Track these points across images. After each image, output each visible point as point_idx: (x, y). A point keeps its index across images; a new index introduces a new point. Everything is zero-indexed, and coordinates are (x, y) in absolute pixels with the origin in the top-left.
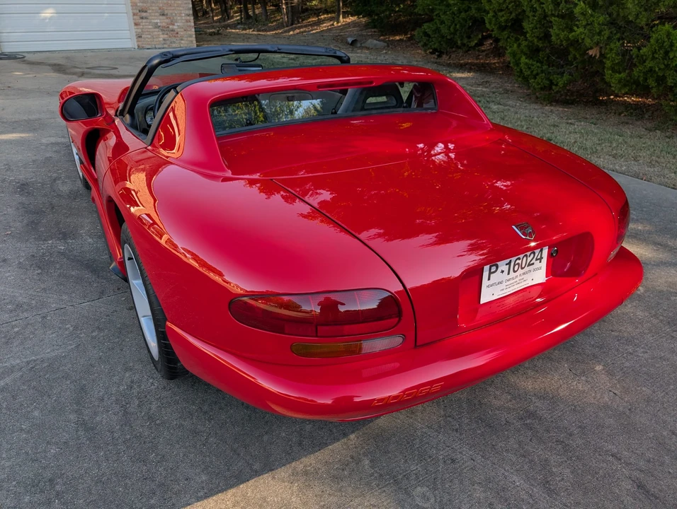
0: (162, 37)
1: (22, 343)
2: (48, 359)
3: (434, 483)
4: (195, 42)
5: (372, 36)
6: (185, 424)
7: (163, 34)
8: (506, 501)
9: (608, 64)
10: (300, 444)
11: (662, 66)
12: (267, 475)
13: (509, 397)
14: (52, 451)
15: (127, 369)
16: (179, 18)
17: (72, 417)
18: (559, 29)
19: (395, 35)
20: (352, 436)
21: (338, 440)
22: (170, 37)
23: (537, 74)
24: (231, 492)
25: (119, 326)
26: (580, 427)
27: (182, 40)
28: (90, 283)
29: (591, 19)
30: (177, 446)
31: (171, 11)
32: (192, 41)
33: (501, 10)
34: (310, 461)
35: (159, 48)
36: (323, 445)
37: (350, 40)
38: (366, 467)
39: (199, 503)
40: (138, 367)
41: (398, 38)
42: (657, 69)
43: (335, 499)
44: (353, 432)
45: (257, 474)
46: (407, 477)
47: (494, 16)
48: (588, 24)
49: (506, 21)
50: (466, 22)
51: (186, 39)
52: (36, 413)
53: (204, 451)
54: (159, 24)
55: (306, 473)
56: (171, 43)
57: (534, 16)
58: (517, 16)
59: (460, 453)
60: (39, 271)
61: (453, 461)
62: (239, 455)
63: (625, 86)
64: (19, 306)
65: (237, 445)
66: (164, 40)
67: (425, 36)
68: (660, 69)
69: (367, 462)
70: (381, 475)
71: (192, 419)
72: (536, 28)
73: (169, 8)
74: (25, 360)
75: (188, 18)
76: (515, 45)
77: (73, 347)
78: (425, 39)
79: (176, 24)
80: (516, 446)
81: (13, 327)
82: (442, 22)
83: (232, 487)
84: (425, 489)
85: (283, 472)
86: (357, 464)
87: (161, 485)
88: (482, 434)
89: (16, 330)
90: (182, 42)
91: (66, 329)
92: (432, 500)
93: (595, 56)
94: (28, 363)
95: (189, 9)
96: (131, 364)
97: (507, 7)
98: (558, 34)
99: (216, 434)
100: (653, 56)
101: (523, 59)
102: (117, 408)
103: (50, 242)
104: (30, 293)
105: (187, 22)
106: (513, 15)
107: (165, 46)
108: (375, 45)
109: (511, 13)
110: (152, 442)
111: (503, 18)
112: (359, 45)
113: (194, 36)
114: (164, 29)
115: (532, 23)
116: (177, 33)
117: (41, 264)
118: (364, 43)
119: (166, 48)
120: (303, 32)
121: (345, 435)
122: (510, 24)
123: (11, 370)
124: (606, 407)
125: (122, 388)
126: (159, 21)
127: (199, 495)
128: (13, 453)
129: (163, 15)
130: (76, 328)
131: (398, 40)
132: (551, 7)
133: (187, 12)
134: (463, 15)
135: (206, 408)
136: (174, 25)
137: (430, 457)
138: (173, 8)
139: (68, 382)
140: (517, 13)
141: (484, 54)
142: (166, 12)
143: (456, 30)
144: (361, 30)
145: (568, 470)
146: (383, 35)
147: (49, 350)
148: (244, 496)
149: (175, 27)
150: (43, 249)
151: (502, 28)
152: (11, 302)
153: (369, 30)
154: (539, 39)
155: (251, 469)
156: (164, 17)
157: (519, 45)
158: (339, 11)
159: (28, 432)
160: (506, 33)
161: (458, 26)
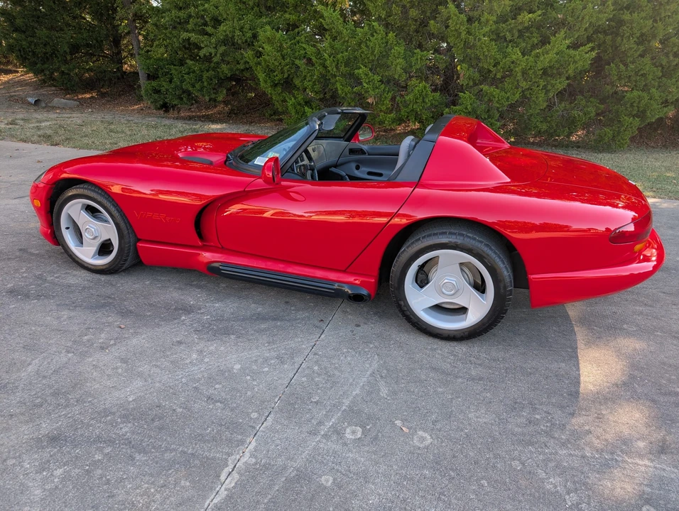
1: (341, 371)
2: (379, 368)
3: (624, 322)
5: (56, 95)
6: (512, 353)
8: (648, 315)
9: (384, 108)
10: (565, 335)
12: (578, 350)
15: (433, 350)
17: (460, 380)
19: (83, 94)
20: (574, 323)
21: (573, 327)
24: (581, 362)
25: (374, 336)
28: (293, 326)
29: (372, 78)
30: (530, 362)
33: (273, 71)
34: (580, 338)
36: (573, 331)
37: (32, 100)
38: (599, 329)
39: (581, 371)
41: (88, 96)
46: (615, 325)
48: (369, 82)
49: (280, 80)
50: (211, 80)
53: (542, 357)
55: (588, 342)
58: (289, 75)
59: (611, 309)
61: (615, 313)
62: (555, 351)
63: (393, 122)
64: (279, 358)
65: (547, 348)
69: (596, 328)
70: (607, 329)
71: (510, 350)
74: (366, 376)
76: (293, 99)
77: (376, 357)
81: (310, 368)
84: (625, 325)
86: (594, 330)
91: (349, 352)
92: (633, 327)
93: (373, 103)
97: (281, 69)
99: (531, 349)
102: (471, 365)
103: (184, 318)
104: (264, 349)
106: (286, 76)
108: (66, 104)
109: (284, 73)
111: (278, 77)
112: (44, 105)
118: (49, 102)
123: (373, 384)
125: (451, 358)
130: (352, 349)
131: (90, 98)
135: (505, 344)
137: (607, 315)
139: (419, 370)
140: (289, 73)
144: (37, 89)
146: (69, 94)
147: (368, 365)
152: (266, 359)
153: (49, 89)
159: (457, 397)
160: (279, 89)
161: (205, 84)
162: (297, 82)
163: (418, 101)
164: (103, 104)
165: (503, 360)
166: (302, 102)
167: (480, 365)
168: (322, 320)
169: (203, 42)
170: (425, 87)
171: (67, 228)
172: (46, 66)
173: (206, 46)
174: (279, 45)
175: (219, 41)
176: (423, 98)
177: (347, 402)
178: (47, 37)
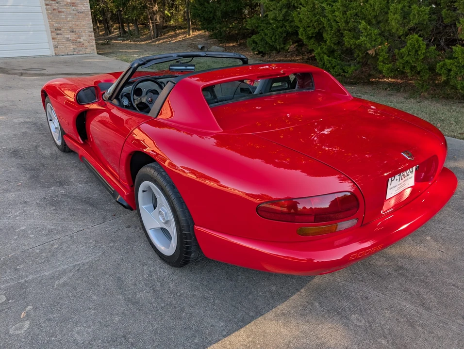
0: (72, 47)
1: (63, 255)
2: (87, 263)
3: (361, 311)
4: (96, 50)
5: (214, 44)
6: (196, 293)
7: (73, 45)
8: (405, 316)
9: (381, 59)
10: (273, 298)
11: (414, 60)
12: (260, 318)
13: (385, 259)
14: (116, 319)
15: (144, 264)
16: (84, 34)
17: (120, 297)
18: (349, 38)
19: (229, 43)
20: (302, 290)
21: (295, 294)
22: (78, 47)
23: (335, 66)
24: (242, 330)
25: (125, 238)
26: (430, 272)
27: (86, 48)
28: (93, 213)
29: (370, 32)
30: (197, 308)
31: (78, 29)
32: (94, 50)
33: (309, 27)
34: (283, 307)
35: (71, 55)
36: (287, 298)
37: (200, 47)
38: (318, 307)
39: (226, 339)
40: (150, 262)
41: (231, 45)
42: (411, 61)
43: (307, 327)
44: (302, 288)
45: (253, 318)
46: (344, 310)
47: (304, 31)
48: (368, 35)
49: (312, 34)
50: (282, 34)
51: (89, 48)
52: (95, 297)
53: (215, 308)
54: (70, 38)
55: (283, 314)
56: (79, 51)
57: (331, 30)
58: (319, 30)
59: (369, 293)
60: (54, 208)
61: (367, 298)
62: (238, 308)
63: (391, 72)
64: (50, 231)
65: (234, 303)
66: (74, 49)
67: (253, 43)
68: (413, 61)
69: (317, 304)
70: (328, 311)
71: (199, 290)
72: (333, 38)
73: (77, 27)
74: (71, 265)
75: (90, 33)
76: (319, 49)
77: (100, 254)
78: (254, 45)
79: (82, 38)
80: (399, 286)
81: (53, 245)
82: (266, 35)
83: (242, 327)
84: (357, 315)
85: (270, 315)
86: (312, 306)
87: (197, 331)
88: (377, 281)
89: (55, 246)
90: (87, 50)
91: (91, 243)
92: (363, 321)
93: (373, 54)
94: (74, 266)
95: (90, 28)
96: (145, 261)
97: (313, 25)
98: (348, 41)
99: (218, 298)
100: (409, 54)
101: (326, 57)
102: (148, 289)
103: (52, 188)
104: (54, 222)
105: (90, 36)
106: (317, 30)
107: (75, 53)
108: (217, 49)
109: (315, 28)
110: (180, 307)
111: (310, 31)
112: (206, 50)
113: (95, 46)
114: (74, 42)
115: (330, 35)
116: (83, 44)
117: (54, 203)
118: (209, 48)
119: (75, 54)
120: (165, 42)
121: (298, 290)
122: (314, 35)
123: (64, 272)
124: (441, 260)
125: (145, 276)
126: (69, 36)
127: (224, 334)
128: (90, 323)
129: (73, 32)
130: (97, 242)
131: (232, 46)
132: (343, 25)
133: (90, 30)
134: (280, 30)
135: (205, 283)
136: (80, 38)
137: (353, 297)
138: (79, 27)
139: (108, 276)
140: (319, 28)
141: (290, 54)
142: (74, 30)
143: (276, 40)
144: (207, 40)
145: (432, 296)
146: (222, 43)
147: (85, 257)
148: (252, 331)
149: (81, 40)
150: (49, 193)
151: (310, 38)
152: (43, 229)
153: (212, 40)
154: (335, 44)
155: (249, 315)
156: (73, 33)
157: (322, 48)
158: (189, 28)
159: (95, 309)
160: (312, 41)
161: (277, 37)
162: (325, 35)
163: (410, 53)
164: (238, 50)
165: (179, 296)
166: (326, 51)
167: (155, 291)
168: (114, 215)
169: (272, 6)
170: (417, 41)
171: (51, 120)
172: (209, 26)
173: (274, 9)
174: (312, 6)
175: (284, 5)
176: (416, 51)
177: (31, 277)
178: (211, 7)
